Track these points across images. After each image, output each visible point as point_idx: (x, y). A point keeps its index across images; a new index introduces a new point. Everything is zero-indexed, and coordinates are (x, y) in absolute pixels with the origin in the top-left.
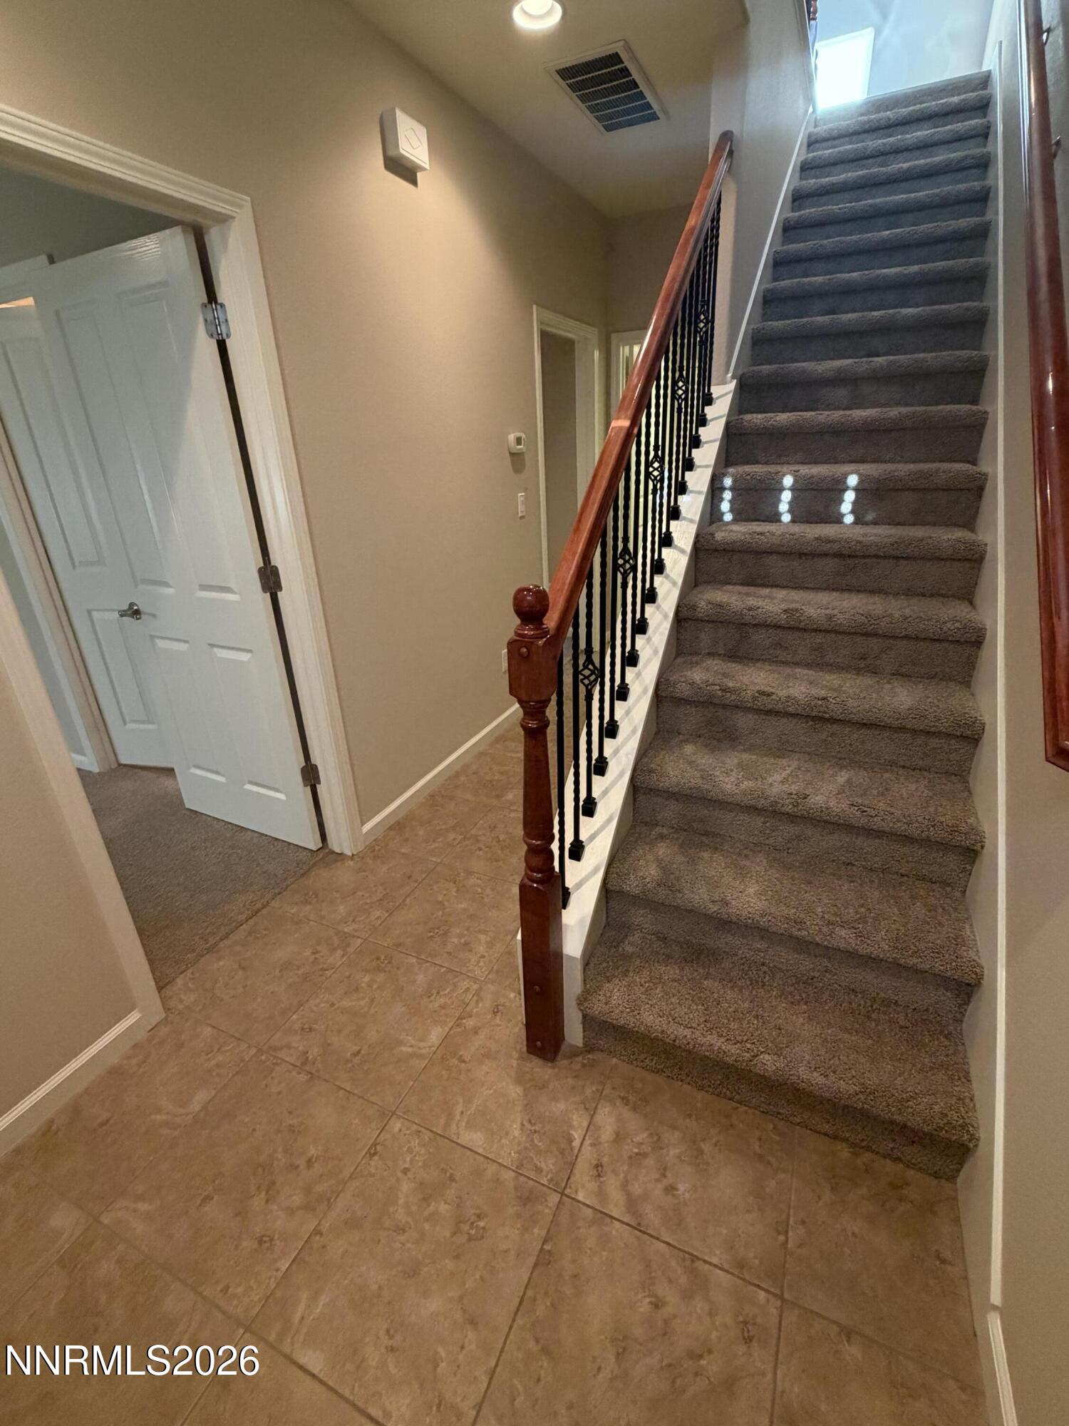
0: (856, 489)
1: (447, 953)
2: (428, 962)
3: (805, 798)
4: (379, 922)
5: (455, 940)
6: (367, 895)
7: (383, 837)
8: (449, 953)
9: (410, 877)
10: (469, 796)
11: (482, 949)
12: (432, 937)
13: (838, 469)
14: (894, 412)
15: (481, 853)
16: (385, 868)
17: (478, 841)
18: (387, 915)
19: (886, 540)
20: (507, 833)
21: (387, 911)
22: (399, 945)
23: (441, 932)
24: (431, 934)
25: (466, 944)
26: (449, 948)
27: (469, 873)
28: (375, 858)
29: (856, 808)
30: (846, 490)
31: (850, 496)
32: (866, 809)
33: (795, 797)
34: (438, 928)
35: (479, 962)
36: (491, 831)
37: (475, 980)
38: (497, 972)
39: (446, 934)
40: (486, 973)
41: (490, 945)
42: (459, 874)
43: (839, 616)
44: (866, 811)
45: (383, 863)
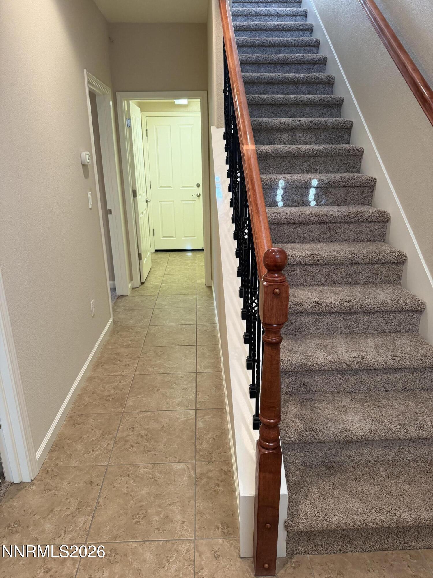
0: (316, 188)
1: (157, 529)
2: (145, 541)
3: (363, 358)
4: (88, 526)
5: (156, 518)
6: (64, 509)
7: (49, 459)
8: (158, 529)
9: (91, 483)
10: (99, 411)
11: (179, 517)
12: (138, 522)
13: (307, 176)
14: (321, 147)
15: (134, 449)
16: (66, 483)
17: (127, 441)
18: (90, 518)
19: (344, 213)
20: (145, 429)
21: (89, 516)
22: (115, 538)
23: (142, 516)
24: (135, 520)
25: (166, 517)
26: (155, 525)
27: (136, 466)
28: (53, 477)
29: (390, 358)
30: (311, 188)
31: (312, 191)
32: (394, 358)
33: (357, 359)
34: (138, 514)
35: (183, 527)
36: (132, 431)
37: (189, 541)
38: (200, 528)
39: (146, 515)
40: (193, 533)
41: (183, 512)
42: (128, 469)
43: (338, 255)
44: (395, 359)
45: (62, 479)
